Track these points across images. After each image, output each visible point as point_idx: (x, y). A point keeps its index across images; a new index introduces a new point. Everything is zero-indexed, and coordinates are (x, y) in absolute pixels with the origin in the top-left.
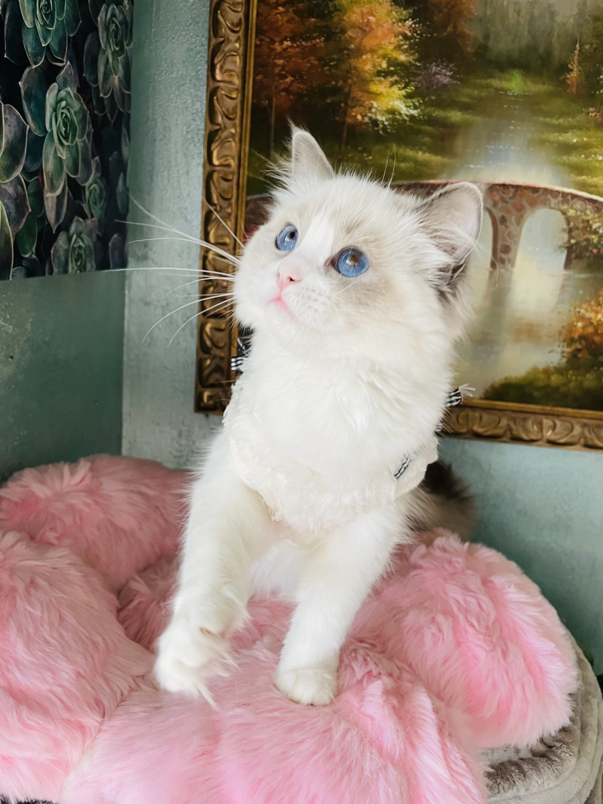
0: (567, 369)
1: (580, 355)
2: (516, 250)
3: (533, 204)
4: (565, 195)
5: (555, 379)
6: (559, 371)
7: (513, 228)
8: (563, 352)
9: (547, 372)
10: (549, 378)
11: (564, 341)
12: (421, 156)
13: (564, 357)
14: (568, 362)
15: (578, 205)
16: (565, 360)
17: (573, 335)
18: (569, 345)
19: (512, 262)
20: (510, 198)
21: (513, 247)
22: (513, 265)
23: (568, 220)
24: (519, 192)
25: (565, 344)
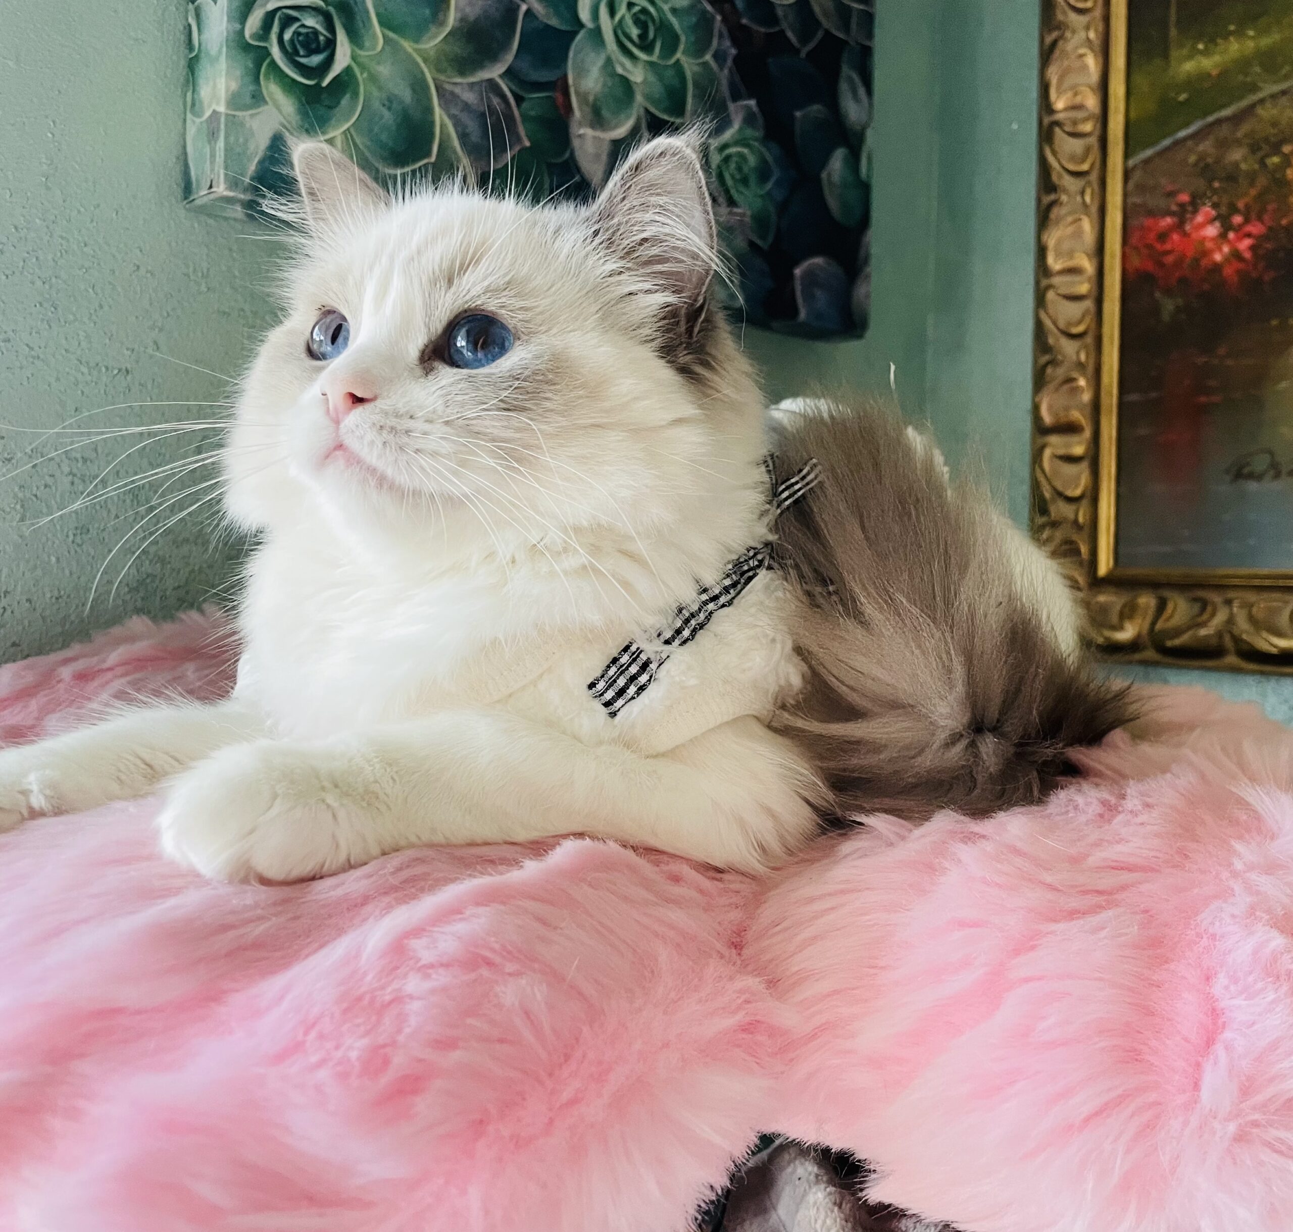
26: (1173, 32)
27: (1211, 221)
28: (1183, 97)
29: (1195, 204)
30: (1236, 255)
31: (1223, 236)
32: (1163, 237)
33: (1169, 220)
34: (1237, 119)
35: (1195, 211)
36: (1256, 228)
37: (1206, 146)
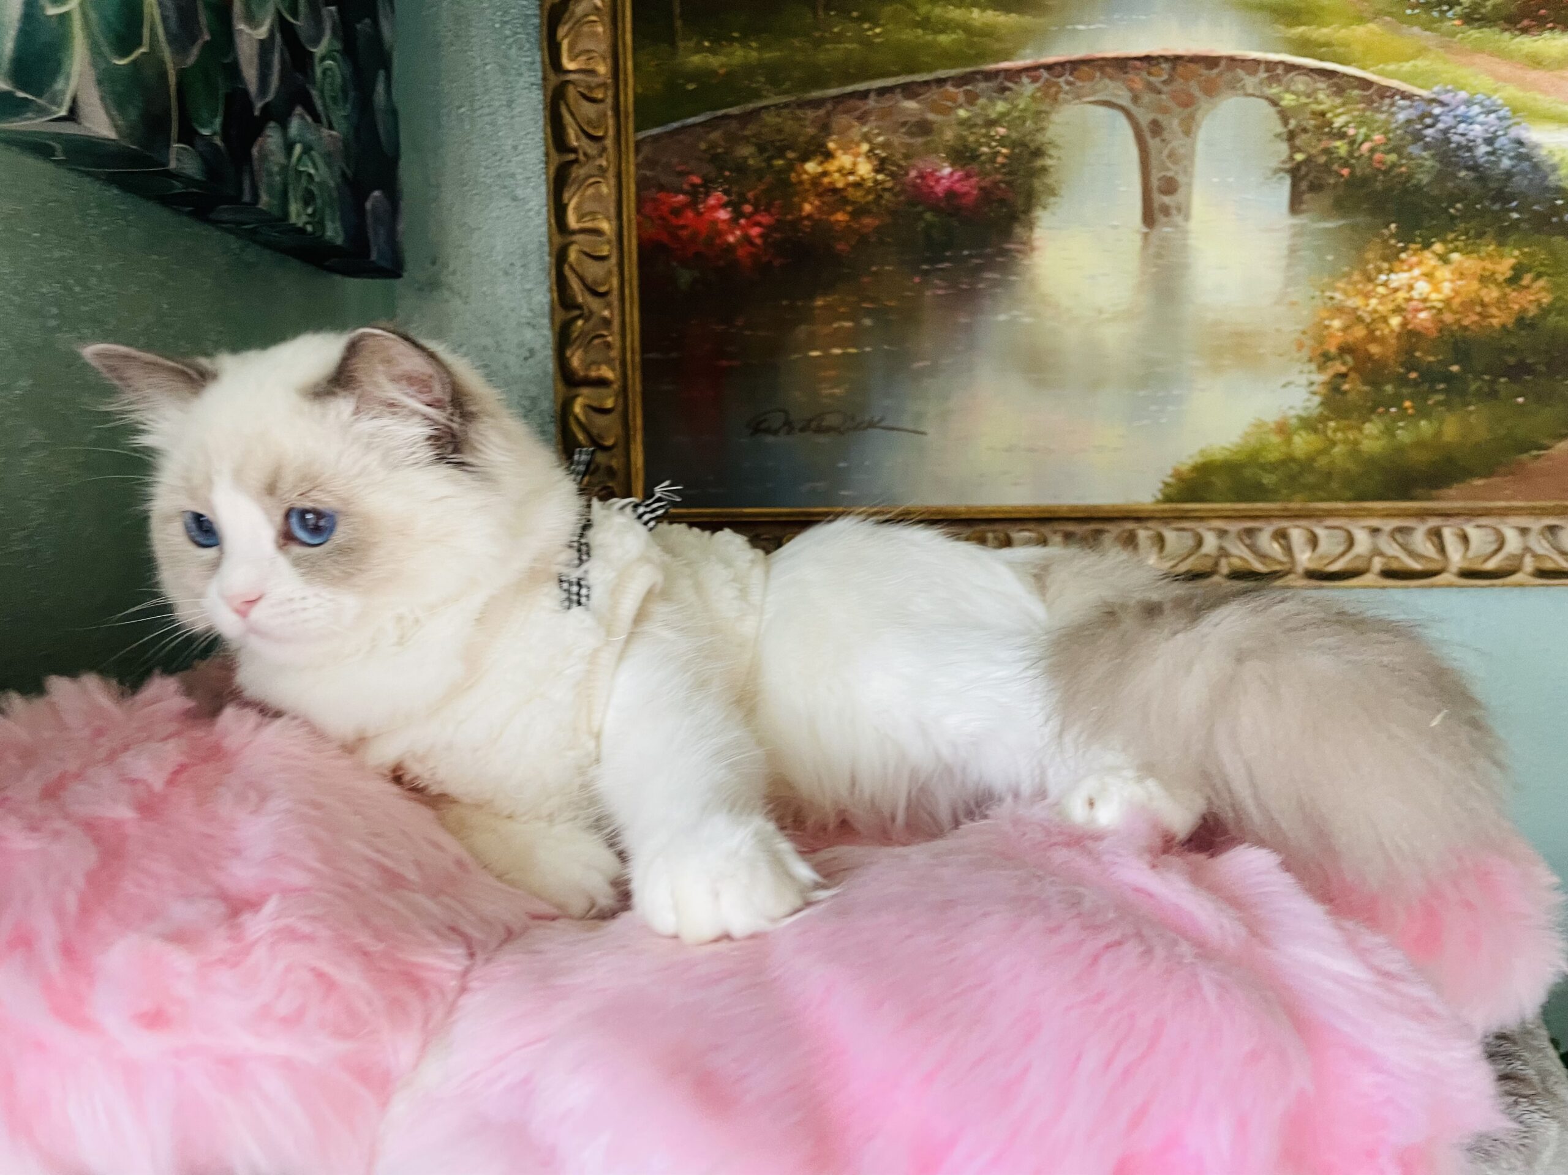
0: (1323, 419)
1: (1346, 387)
2: (1189, 185)
3: (1211, 90)
4: (1270, 66)
5: (1302, 443)
6: (1309, 424)
7: (1177, 143)
8: (1312, 384)
9: (1283, 429)
10: (1288, 441)
11: (1310, 360)
12: (978, 16)
13: (1314, 393)
14: (1322, 404)
15: (1301, 83)
16: (1317, 400)
17: (1326, 347)
18: (1321, 368)
19: (1184, 210)
20: (1165, 82)
21: (1181, 179)
22: (1187, 218)
23: (1284, 116)
24: (1180, 69)
25: (1313, 366)
26: (678, 24)
27: (724, 206)
28: (691, 87)
29: (708, 185)
30: (747, 240)
31: (734, 221)
32: (677, 211)
33: (681, 197)
34: (746, 118)
35: (707, 194)
36: (765, 219)
37: (716, 136)
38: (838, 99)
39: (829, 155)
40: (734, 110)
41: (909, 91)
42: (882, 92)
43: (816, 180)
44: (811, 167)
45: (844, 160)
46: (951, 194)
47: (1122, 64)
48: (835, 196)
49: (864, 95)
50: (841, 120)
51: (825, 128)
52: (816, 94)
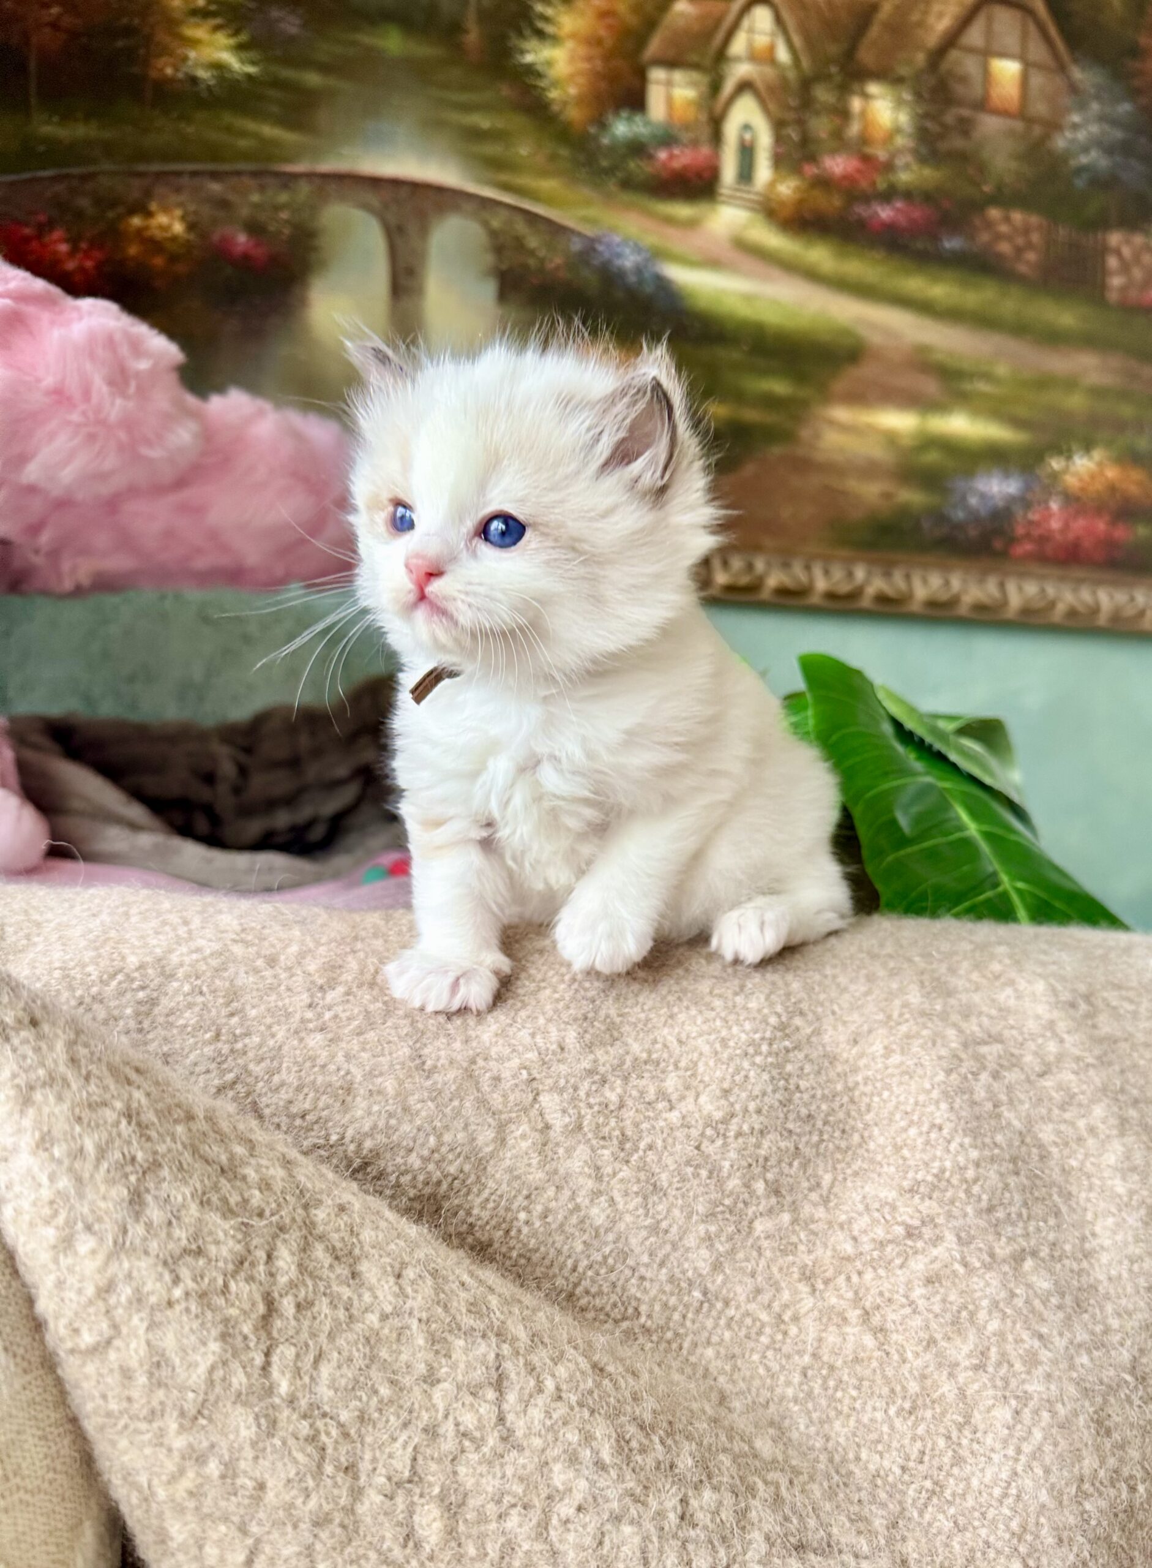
2: (425, 274)
3: (440, 209)
4: (482, 199)
7: (415, 242)
12: (268, 131)
15: (504, 214)
20: (406, 201)
21: (420, 269)
22: (423, 298)
23: (493, 234)
24: (416, 191)
26: (33, 101)
27: (64, 241)
28: (41, 148)
29: (51, 225)
30: (82, 269)
31: (72, 254)
32: (27, 240)
33: (30, 231)
34: (84, 178)
35: (51, 230)
36: (98, 255)
37: (60, 188)
38: (159, 176)
39: (149, 214)
40: (76, 171)
41: (215, 176)
42: (194, 174)
43: (139, 232)
44: (136, 221)
45: (162, 219)
46: (246, 257)
47: (375, 182)
48: (154, 245)
49: (178, 174)
50: (160, 190)
51: (148, 194)
52: (141, 167)
